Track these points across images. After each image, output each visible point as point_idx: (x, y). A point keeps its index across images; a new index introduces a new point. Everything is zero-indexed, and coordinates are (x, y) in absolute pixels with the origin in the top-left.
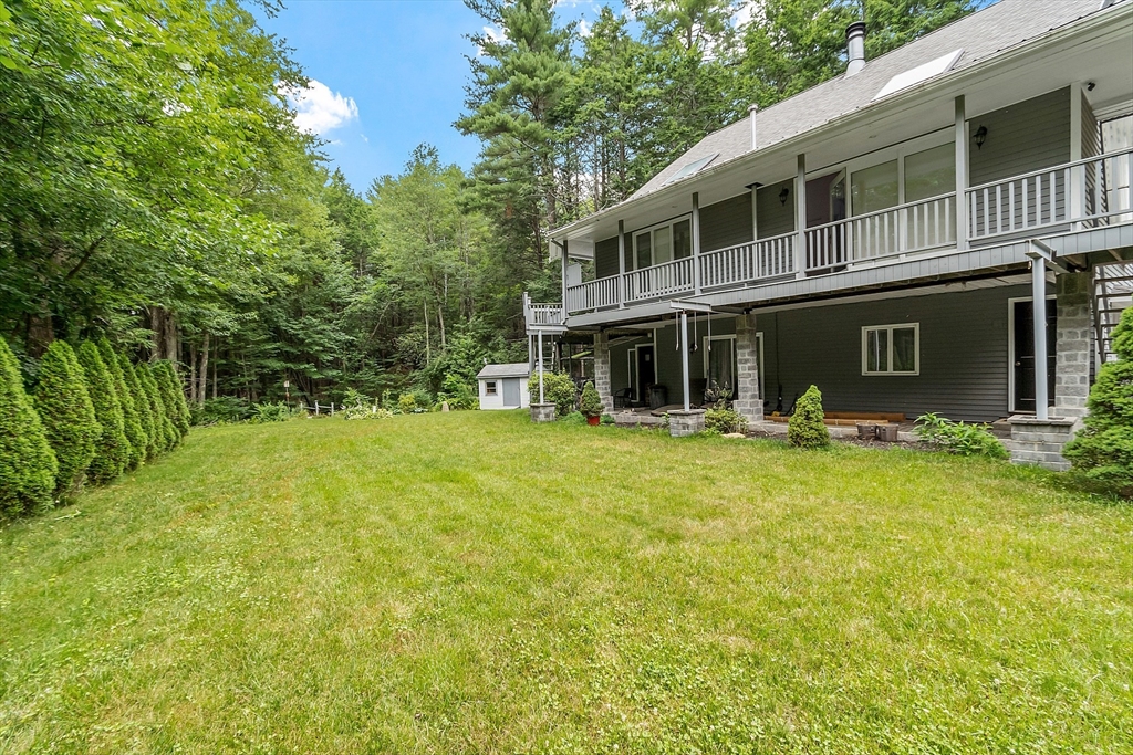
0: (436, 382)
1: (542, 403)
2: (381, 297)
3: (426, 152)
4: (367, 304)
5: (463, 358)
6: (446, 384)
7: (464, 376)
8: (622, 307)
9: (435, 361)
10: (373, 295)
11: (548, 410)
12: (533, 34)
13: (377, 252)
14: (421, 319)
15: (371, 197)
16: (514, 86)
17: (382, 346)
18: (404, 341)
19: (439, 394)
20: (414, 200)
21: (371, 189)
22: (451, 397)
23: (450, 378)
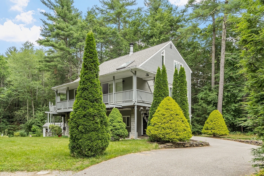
0: (29, 128)
1: (48, 132)
2: (9, 96)
3: (29, 45)
4: (4, 98)
5: (39, 120)
6: (32, 129)
7: (39, 126)
8: (68, 108)
9: (29, 121)
10: (6, 95)
11: (49, 134)
12: (64, 16)
13: (8, 79)
14: (26, 105)
15: (8, 55)
16: (56, 33)
17: (9, 115)
18: (18, 113)
19: (30, 132)
20: (23, 62)
21: (8, 51)
22: (34, 133)
23: (34, 127)
